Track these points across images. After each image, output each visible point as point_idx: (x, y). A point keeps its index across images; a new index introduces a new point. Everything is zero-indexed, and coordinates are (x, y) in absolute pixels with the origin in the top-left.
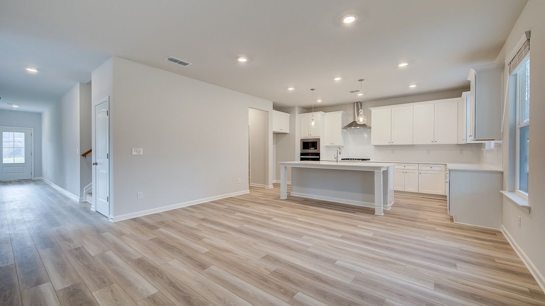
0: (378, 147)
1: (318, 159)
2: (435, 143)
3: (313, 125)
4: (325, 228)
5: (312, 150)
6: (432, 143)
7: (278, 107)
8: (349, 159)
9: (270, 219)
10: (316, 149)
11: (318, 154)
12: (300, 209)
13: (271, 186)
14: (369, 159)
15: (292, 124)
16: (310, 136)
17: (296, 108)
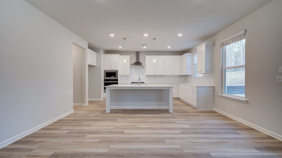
0: (148, 76)
1: (117, 83)
2: (173, 75)
3: (125, 61)
4: (165, 129)
5: (113, 78)
6: (171, 75)
7: (91, 47)
8: (135, 83)
9: (123, 133)
10: (115, 77)
11: (117, 80)
12: (130, 118)
13: (87, 104)
14: (144, 83)
15: (98, 59)
16: (111, 68)
17: (102, 50)
